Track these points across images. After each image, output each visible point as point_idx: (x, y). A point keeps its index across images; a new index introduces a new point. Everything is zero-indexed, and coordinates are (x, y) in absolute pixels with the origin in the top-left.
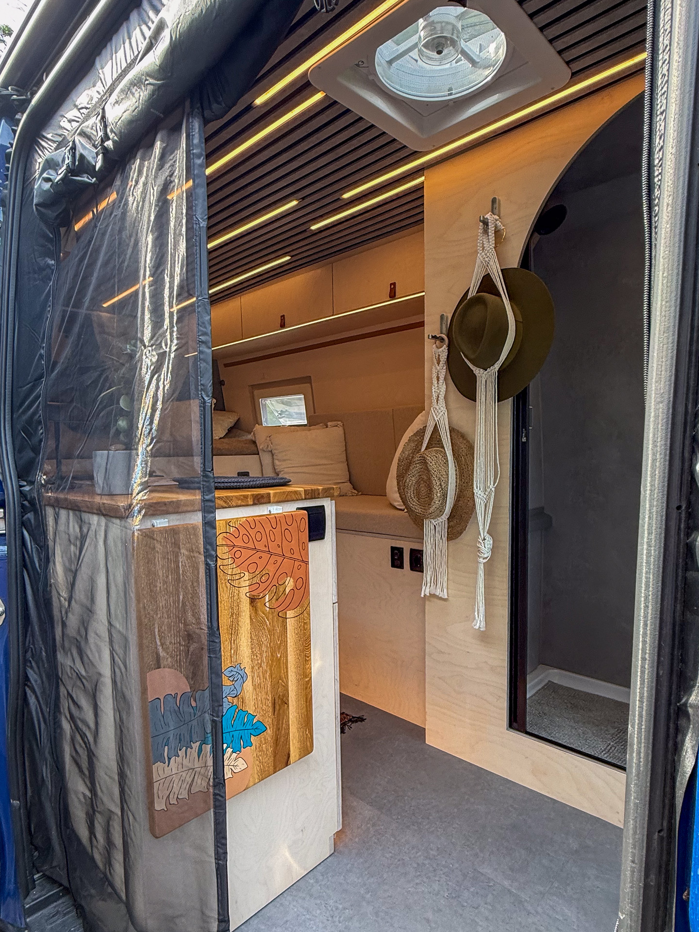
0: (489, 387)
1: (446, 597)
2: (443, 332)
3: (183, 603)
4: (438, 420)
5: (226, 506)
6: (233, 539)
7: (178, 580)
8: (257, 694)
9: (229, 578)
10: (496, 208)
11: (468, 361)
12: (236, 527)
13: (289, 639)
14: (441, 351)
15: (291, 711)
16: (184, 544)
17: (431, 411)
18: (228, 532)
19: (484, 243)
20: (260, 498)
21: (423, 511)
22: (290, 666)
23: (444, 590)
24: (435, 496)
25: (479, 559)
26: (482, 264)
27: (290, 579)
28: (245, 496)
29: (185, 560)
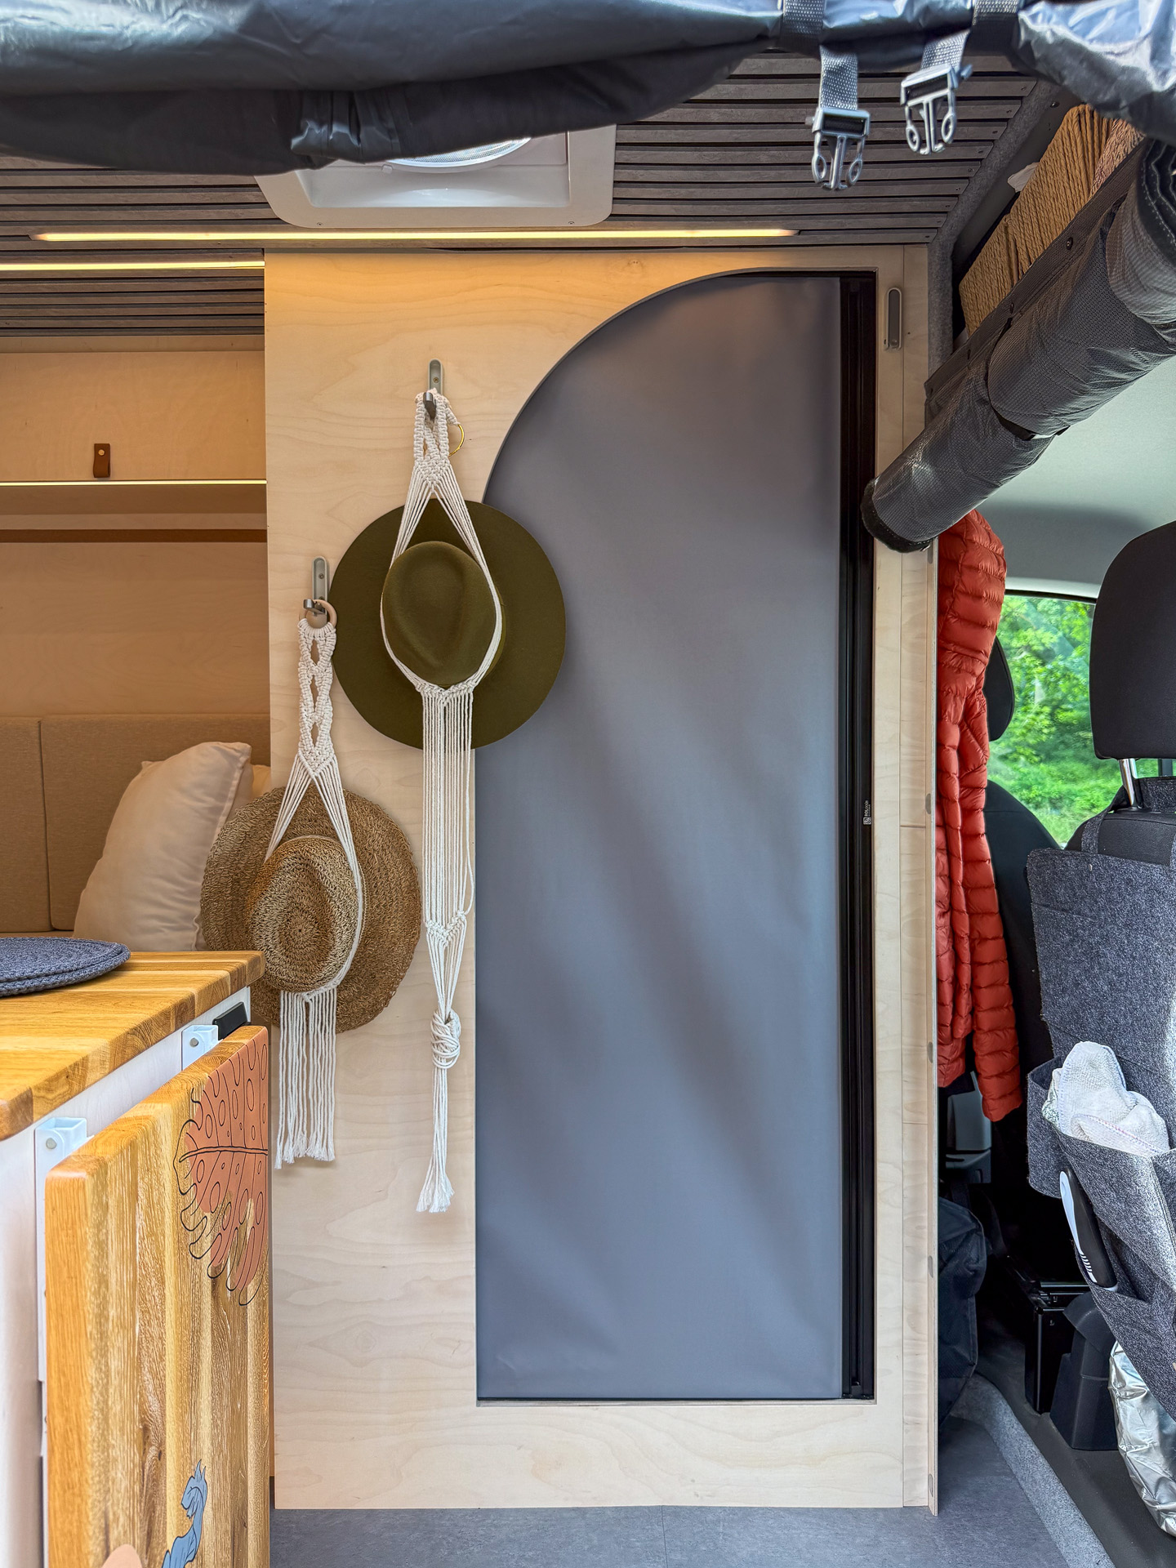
0: (453, 721)
1: (332, 1158)
2: (318, 596)
3: (139, 1344)
4: (317, 778)
5: (144, 1047)
6: (196, 1134)
7: (133, 1285)
8: (217, 1529)
9: (190, 1240)
10: (437, 380)
11: (405, 667)
12: (199, 1102)
13: (249, 1356)
14: (322, 634)
15: (249, 1542)
16: (143, 1179)
17: (298, 757)
18: (191, 1118)
19: (427, 443)
20: (183, 1013)
21: (299, 974)
22: (249, 1424)
23: (327, 1144)
24: (338, 940)
25: (439, 1062)
26: (425, 483)
27: (251, 1204)
28: (165, 1014)
29: (144, 1223)
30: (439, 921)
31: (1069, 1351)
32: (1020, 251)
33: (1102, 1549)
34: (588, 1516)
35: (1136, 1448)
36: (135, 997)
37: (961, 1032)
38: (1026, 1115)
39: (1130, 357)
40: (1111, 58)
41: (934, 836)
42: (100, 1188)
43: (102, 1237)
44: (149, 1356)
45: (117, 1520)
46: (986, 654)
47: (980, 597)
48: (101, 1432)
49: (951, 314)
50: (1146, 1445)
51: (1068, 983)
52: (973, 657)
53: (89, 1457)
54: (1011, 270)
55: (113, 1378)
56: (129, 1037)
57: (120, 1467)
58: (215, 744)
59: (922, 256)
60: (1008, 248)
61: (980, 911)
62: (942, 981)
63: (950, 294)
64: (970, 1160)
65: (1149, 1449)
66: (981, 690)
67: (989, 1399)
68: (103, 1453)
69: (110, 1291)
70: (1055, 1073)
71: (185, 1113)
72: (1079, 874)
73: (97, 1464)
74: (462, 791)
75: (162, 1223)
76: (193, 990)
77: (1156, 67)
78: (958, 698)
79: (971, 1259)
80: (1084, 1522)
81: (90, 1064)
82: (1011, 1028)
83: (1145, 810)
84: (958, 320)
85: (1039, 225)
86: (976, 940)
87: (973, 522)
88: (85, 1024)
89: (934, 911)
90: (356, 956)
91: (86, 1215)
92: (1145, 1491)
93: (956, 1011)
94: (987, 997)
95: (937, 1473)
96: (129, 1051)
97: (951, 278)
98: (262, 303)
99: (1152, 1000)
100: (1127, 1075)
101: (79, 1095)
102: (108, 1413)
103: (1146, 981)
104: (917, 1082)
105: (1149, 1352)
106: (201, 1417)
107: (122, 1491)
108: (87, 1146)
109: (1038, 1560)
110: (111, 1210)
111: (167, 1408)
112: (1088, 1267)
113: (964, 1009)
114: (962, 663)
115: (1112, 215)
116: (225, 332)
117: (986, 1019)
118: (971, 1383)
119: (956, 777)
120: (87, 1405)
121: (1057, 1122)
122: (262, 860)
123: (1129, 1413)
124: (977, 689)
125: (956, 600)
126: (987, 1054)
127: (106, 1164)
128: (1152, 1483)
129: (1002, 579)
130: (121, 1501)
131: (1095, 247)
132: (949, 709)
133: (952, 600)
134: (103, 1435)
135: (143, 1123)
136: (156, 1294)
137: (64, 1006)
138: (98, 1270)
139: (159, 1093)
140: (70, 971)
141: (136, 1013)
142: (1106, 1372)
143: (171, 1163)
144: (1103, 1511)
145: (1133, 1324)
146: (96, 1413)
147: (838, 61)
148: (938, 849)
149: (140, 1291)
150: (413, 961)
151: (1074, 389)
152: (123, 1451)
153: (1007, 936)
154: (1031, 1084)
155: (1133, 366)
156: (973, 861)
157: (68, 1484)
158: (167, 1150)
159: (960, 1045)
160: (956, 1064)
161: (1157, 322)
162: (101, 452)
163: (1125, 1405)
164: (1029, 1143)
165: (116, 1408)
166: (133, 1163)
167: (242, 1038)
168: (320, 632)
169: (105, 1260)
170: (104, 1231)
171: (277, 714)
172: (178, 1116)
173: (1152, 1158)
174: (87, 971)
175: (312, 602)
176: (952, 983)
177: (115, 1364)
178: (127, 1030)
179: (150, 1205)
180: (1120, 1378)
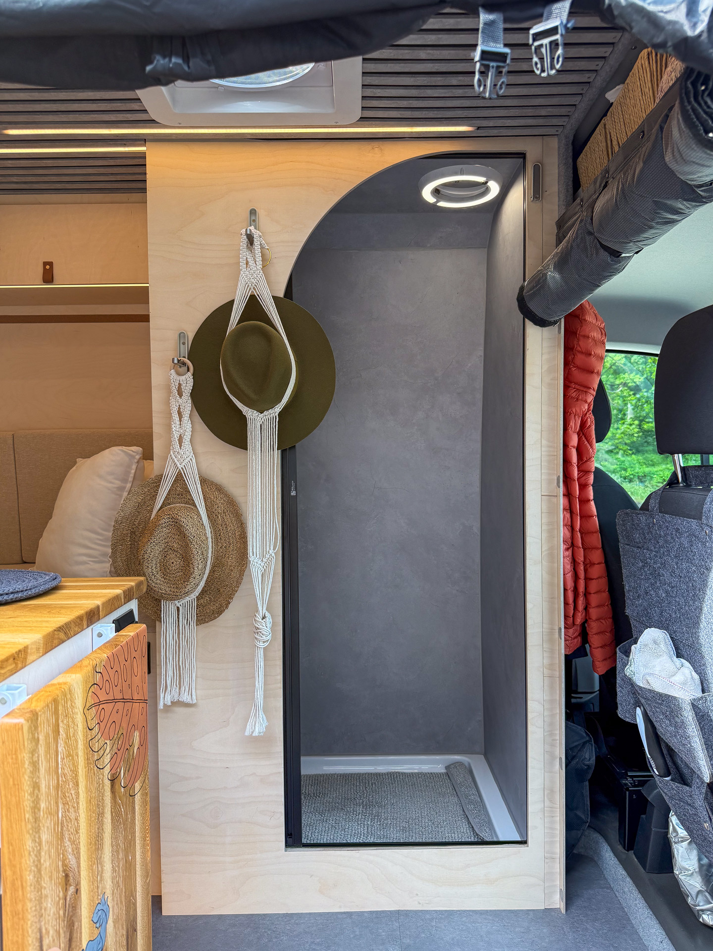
0: (266, 433)
1: (195, 701)
2: (182, 355)
3: (61, 824)
4: (182, 468)
5: (66, 639)
6: (99, 692)
7: (57, 787)
8: (116, 934)
9: (96, 758)
10: (254, 221)
11: (236, 400)
12: (100, 673)
13: (136, 827)
14: (184, 379)
15: (138, 940)
16: (63, 721)
17: (171, 455)
18: (95, 682)
19: (248, 260)
20: (92, 617)
21: (173, 590)
22: (137, 869)
23: (191, 693)
24: (196, 569)
25: (258, 643)
26: (247, 285)
27: (137, 734)
28: (80, 618)
29: (64, 749)
30: (258, 556)
31: (645, 813)
32: (613, 139)
33: (664, 933)
34: (353, 917)
35: (684, 873)
36: (62, 607)
37: (579, 621)
38: (616, 672)
39: (679, 205)
40: (661, 14)
41: (561, 501)
42: (33, 729)
43: (35, 759)
44: (69, 831)
45: (48, 933)
46: (594, 390)
47: (590, 354)
48: (36, 879)
49: (571, 179)
50: (691, 871)
51: (641, 592)
52: (586, 392)
53: (29, 895)
54: (608, 151)
55: (44, 846)
56: (56, 633)
57: (50, 900)
58: (120, 448)
59: (554, 143)
60: (606, 138)
61: (590, 547)
62: (567, 590)
63: (571, 166)
64: (586, 698)
65: (692, 873)
66: (591, 412)
67: (597, 843)
68: (38, 892)
69: (41, 792)
70: (633, 647)
71: (91, 679)
72: (648, 525)
73: (34, 899)
74: (272, 476)
75: (76, 748)
76: (98, 602)
77: (689, 21)
78: (577, 417)
79: (585, 758)
80: (653, 917)
81: (29, 651)
82: (609, 618)
83: (688, 486)
84: (576, 184)
85: (624, 123)
86: (588, 565)
87: (586, 308)
88: (28, 625)
89: (562, 547)
90: (208, 578)
91: (24, 745)
92: (690, 898)
93: (575, 608)
94: (594, 600)
95: (565, 888)
96: (56, 642)
97: (572, 157)
98: (145, 174)
99: (691, 602)
100: (677, 648)
101: (23, 670)
102: (41, 868)
103: (688, 591)
104: (552, 651)
105: (690, 816)
106: (104, 866)
107: (52, 915)
108: (25, 702)
109: (626, 940)
110: (41, 742)
111: (81, 862)
112: (653, 766)
113: (581, 606)
114: (579, 395)
115: (667, 116)
116: (124, 192)
117: (594, 613)
118: (586, 833)
119: (575, 465)
120: (26, 863)
121: (634, 678)
122: (149, 519)
123: (680, 852)
124: (588, 411)
125: (576, 356)
126: (595, 634)
127: (37, 714)
128: (694, 893)
129: (604, 344)
130: (51, 921)
131: (657, 137)
132: (571, 424)
133: (573, 356)
134: (37, 881)
135: (63, 687)
136: (73, 792)
137: (18, 613)
138: (33, 779)
139: (74, 668)
140: (22, 591)
141: (61, 617)
142: (667, 826)
143: (82, 711)
144: (665, 910)
145: (680, 800)
146: (33, 868)
147: (491, 17)
148: (564, 509)
149: (62, 791)
150: (243, 580)
151: (645, 225)
152: (52, 892)
153: (606, 562)
154: (619, 654)
155: (681, 211)
156: (585, 516)
157: (16, 913)
158: (79, 703)
159: (579, 628)
160: (576, 640)
161: (695, 183)
162: (48, 267)
163: (678, 846)
164: (618, 690)
165: (46, 864)
166: (56, 712)
167: (129, 632)
168: (183, 378)
169: (37, 773)
170: (36, 755)
171: (157, 429)
172: (86, 682)
173: (690, 700)
174: (33, 591)
175: (178, 359)
176: (573, 591)
177: (45, 837)
178: (54, 628)
179: (68, 737)
180: (675, 830)
